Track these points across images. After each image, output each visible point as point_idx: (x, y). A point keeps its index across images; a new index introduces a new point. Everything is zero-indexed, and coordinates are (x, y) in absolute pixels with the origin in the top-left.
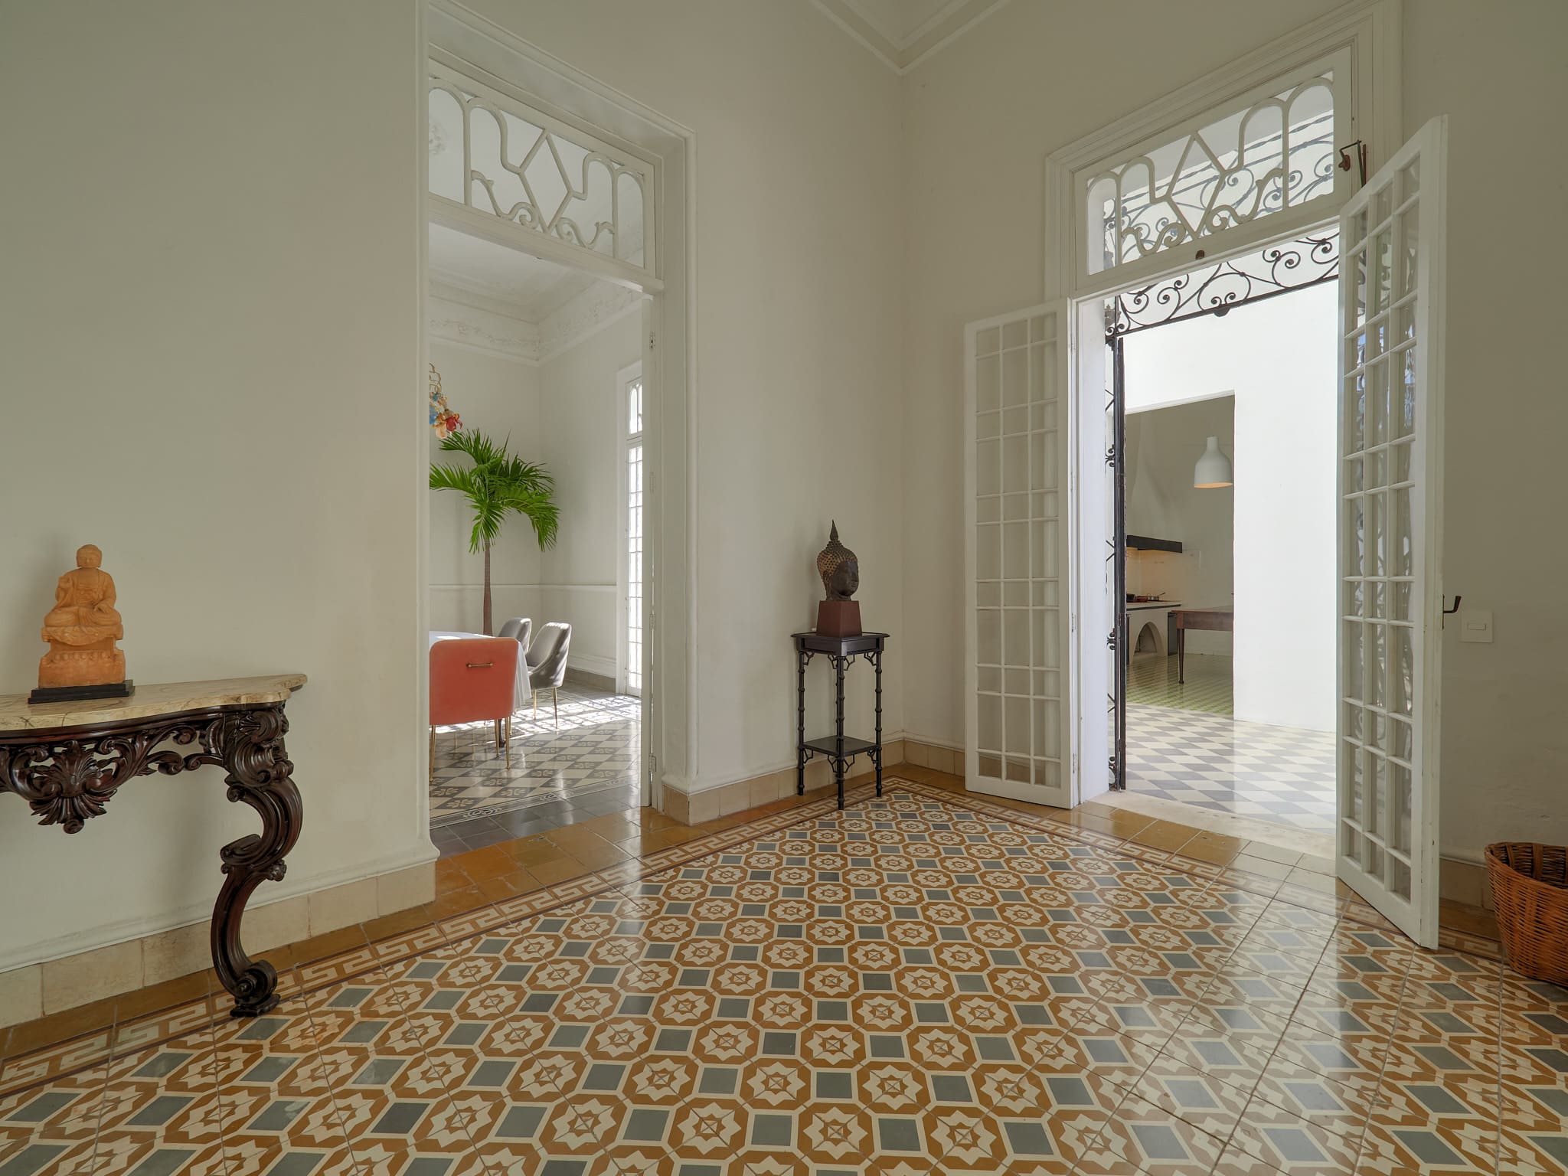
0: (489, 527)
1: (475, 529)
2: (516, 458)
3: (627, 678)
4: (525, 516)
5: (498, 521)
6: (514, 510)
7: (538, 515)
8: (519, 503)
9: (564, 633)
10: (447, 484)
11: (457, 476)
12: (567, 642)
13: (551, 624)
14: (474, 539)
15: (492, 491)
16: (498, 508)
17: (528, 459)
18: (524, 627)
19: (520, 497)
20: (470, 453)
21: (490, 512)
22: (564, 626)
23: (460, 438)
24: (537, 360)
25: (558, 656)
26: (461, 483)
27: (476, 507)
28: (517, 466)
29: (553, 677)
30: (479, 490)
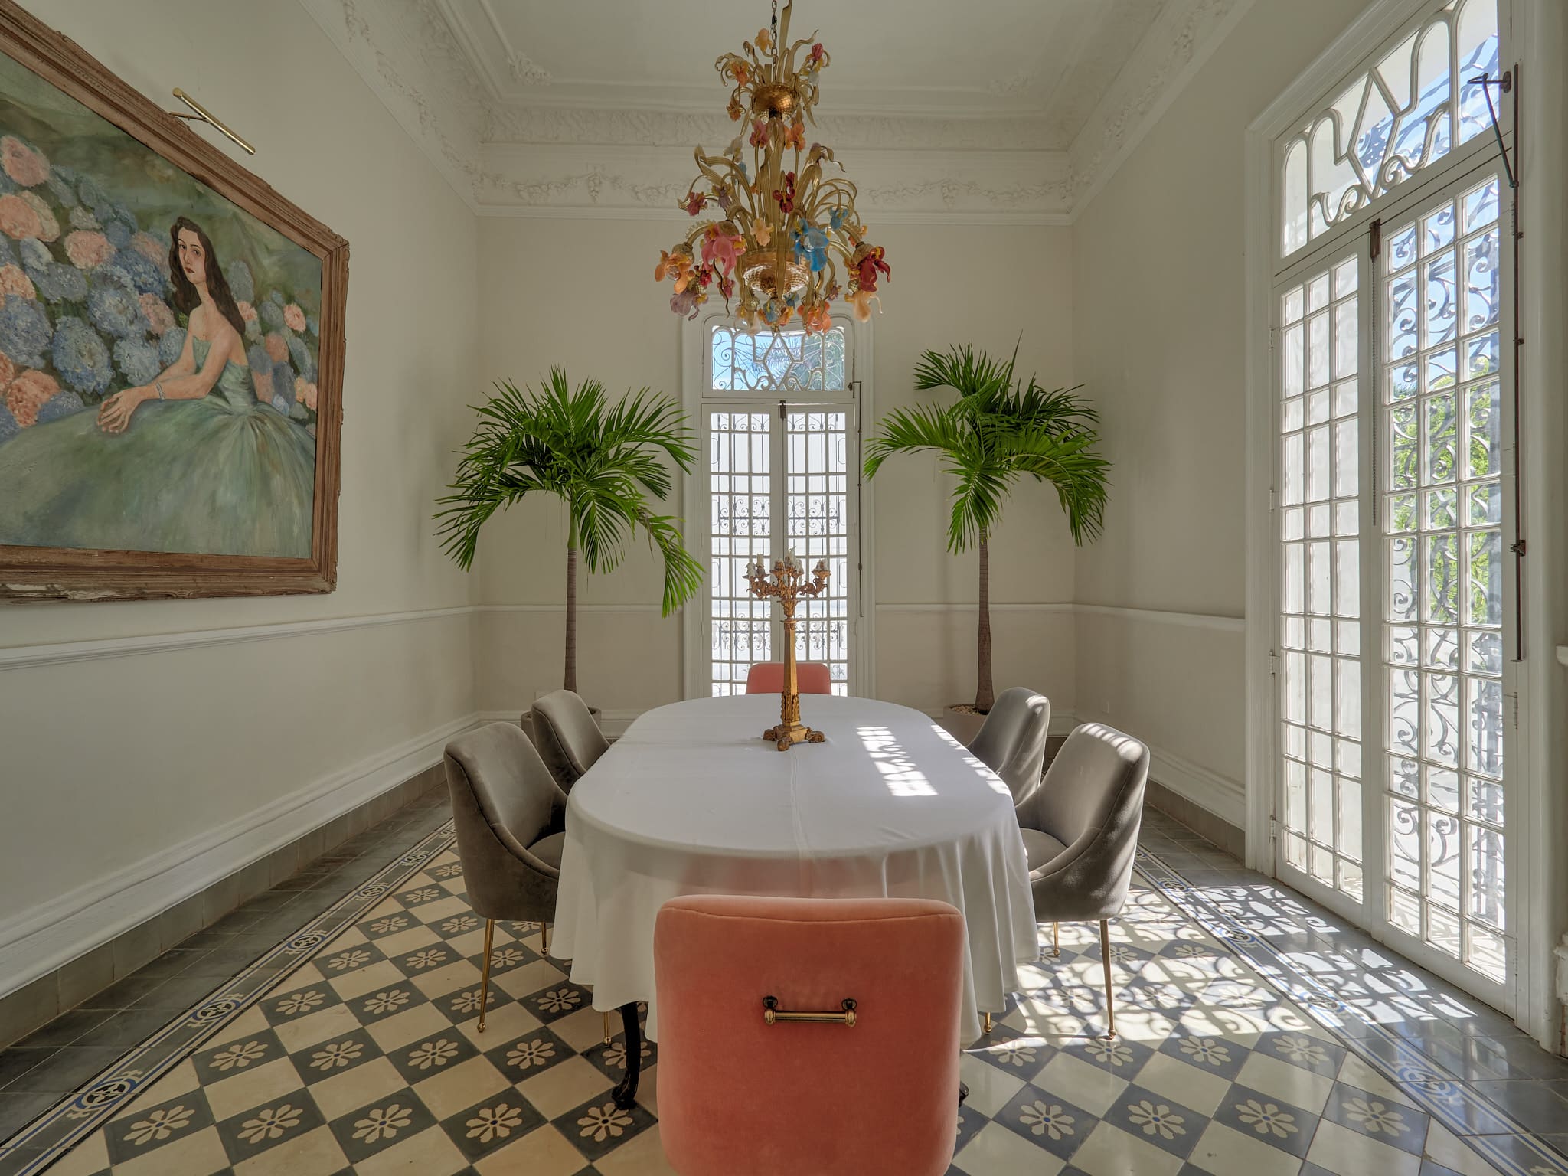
0: (982, 505)
1: (958, 510)
2: (1031, 387)
3: (1277, 841)
4: (1048, 485)
5: (996, 493)
6: (1026, 476)
7: (1070, 481)
8: (1037, 461)
9: (1128, 772)
10: (920, 441)
11: (934, 424)
12: (1138, 797)
13: (1093, 729)
14: (957, 527)
15: (990, 443)
16: (1000, 471)
17: (1051, 385)
18: (1032, 720)
19: (1036, 449)
20: (958, 387)
21: (985, 478)
22: (1130, 748)
23: (940, 362)
24: (1067, 213)
25: (1114, 835)
26: (941, 437)
27: (958, 472)
28: (1032, 401)
29: (1098, 893)
30: (968, 446)
